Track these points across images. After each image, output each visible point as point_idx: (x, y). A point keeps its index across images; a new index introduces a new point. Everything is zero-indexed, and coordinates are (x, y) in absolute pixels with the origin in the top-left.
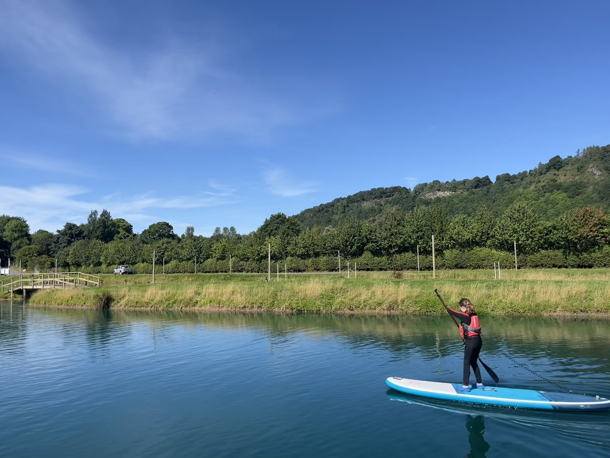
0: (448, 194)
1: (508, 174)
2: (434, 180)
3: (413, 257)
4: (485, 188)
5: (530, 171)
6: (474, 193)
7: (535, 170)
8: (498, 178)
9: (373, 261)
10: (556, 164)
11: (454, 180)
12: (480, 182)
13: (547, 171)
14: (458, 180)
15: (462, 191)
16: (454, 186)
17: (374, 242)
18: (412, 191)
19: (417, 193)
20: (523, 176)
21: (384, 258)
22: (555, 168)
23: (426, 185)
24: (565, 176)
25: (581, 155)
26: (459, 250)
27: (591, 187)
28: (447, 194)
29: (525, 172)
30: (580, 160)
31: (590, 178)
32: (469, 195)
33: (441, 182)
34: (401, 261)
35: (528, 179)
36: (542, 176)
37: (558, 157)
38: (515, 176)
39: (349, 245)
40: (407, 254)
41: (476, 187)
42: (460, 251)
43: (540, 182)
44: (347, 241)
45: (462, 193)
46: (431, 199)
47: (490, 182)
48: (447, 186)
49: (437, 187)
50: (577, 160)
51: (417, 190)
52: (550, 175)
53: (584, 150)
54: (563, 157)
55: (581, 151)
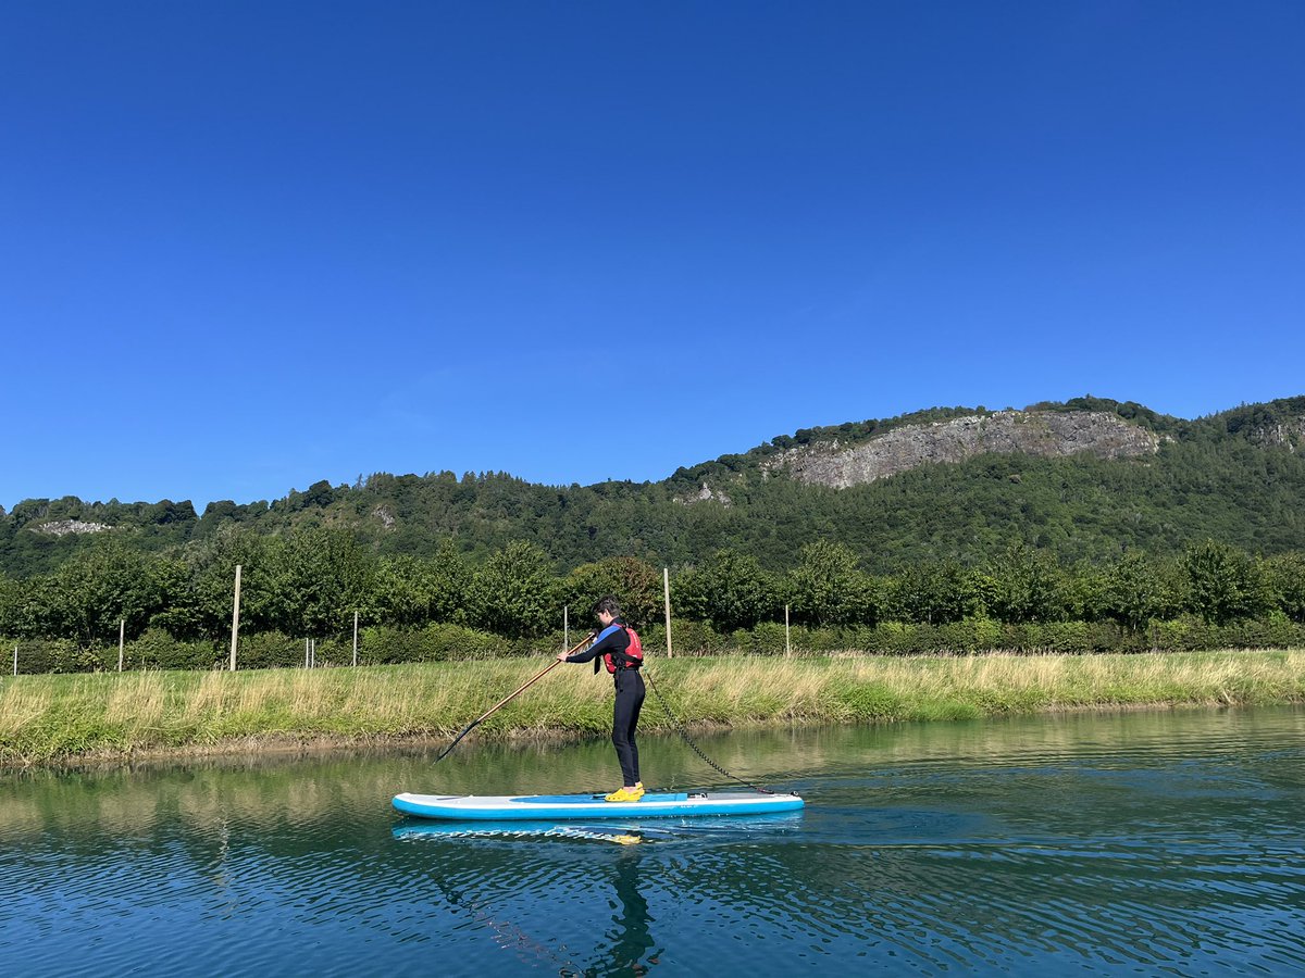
0: (98, 529)
1: (231, 503)
2: (67, 495)
3: (283, 642)
4: (181, 525)
5: (275, 502)
6: (156, 533)
7: (284, 501)
8: (210, 508)
9: (172, 653)
10: (320, 495)
11: (115, 501)
12: (171, 510)
13: (304, 506)
14: (123, 501)
15: (130, 525)
16: (112, 514)
17: (185, 605)
18: (7, 512)
19: (22, 520)
20: (259, 509)
21: (204, 643)
22: (319, 502)
23: (45, 503)
24: (334, 518)
25: (363, 485)
26: (396, 627)
27: (377, 543)
28: (96, 527)
29: (263, 503)
30: (361, 494)
31: (376, 526)
32: (146, 536)
33: (83, 501)
34: (254, 651)
35: (269, 517)
36: (295, 514)
37: (325, 482)
38: (244, 508)
39: (107, 610)
40: (268, 635)
41: (162, 521)
42: (399, 629)
43: (290, 524)
44: (101, 601)
45: (129, 530)
46: (55, 536)
47: (194, 514)
48: (97, 511)
49: (72, 510)
50: (356, 493)
51: (22, 512)
52: (308, 514)
53: (370, 477)
54: (334, 484)
55: (364, 479)
